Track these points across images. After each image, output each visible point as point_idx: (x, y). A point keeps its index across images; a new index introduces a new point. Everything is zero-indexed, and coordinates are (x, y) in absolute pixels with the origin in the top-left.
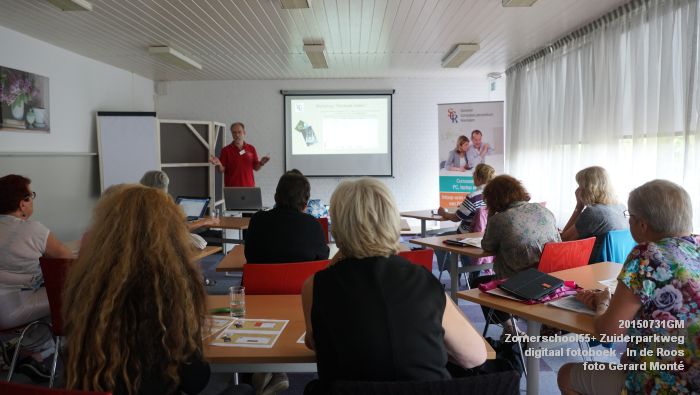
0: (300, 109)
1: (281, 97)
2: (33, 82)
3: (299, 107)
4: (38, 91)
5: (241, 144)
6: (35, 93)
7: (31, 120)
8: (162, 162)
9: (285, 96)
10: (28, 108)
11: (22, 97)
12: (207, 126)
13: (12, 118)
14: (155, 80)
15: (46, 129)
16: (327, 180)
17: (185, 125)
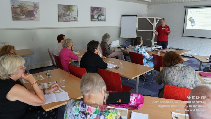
0: (191, 13)
1: (185, 8)
2: (101, 9)
3: (190, 12)
4: (102, 11)
5: (164, 25)
6: (101, 12)
7: (100, 18)
8: (138, 29)
9: (186, 8)
10: (99, 16)
11: (97, 13)
12: (153, 19)
13: (94, 18)
14: (148, 5)
15: (105, 20)
16: (198, 38)
17: (146, 19)
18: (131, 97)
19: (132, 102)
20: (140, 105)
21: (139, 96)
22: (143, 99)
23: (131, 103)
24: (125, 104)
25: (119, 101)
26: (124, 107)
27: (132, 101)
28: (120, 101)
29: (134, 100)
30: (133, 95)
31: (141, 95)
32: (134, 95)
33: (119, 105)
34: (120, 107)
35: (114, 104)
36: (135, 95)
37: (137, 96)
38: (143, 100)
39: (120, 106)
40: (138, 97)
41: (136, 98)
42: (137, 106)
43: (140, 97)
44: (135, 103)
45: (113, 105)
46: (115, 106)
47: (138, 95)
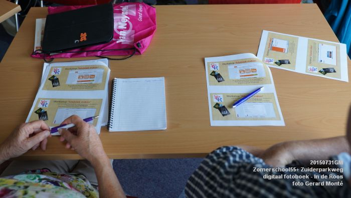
18: (116, 18)
19: (121, 33)
20: (147, 41)
21: (141, 9)
22: (153, 18)
23: (118, 37)
24: (102, 46)
25: (79, 38)
26: (99, 53)
27: (119, 30)
28: (84, 37)
29: (128, 27)
30: (120, 12)
31: (147, 7)
32: (125, 9)
33: (82, 50)
34: (87, 55)
35: (65, 51)
36: (129, 8)
37: (134, 13)
38: (154, 20)
39: (85, 54)
40: (137, 15)
41: (132, 19)
42: (137, 45)
43: (143, 13)
44: (129, 37)
45: (63, 55)
46: (72, 56)
47: (138, 8)
